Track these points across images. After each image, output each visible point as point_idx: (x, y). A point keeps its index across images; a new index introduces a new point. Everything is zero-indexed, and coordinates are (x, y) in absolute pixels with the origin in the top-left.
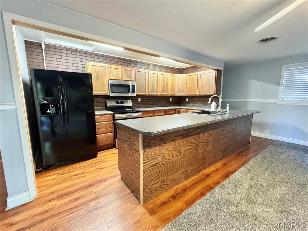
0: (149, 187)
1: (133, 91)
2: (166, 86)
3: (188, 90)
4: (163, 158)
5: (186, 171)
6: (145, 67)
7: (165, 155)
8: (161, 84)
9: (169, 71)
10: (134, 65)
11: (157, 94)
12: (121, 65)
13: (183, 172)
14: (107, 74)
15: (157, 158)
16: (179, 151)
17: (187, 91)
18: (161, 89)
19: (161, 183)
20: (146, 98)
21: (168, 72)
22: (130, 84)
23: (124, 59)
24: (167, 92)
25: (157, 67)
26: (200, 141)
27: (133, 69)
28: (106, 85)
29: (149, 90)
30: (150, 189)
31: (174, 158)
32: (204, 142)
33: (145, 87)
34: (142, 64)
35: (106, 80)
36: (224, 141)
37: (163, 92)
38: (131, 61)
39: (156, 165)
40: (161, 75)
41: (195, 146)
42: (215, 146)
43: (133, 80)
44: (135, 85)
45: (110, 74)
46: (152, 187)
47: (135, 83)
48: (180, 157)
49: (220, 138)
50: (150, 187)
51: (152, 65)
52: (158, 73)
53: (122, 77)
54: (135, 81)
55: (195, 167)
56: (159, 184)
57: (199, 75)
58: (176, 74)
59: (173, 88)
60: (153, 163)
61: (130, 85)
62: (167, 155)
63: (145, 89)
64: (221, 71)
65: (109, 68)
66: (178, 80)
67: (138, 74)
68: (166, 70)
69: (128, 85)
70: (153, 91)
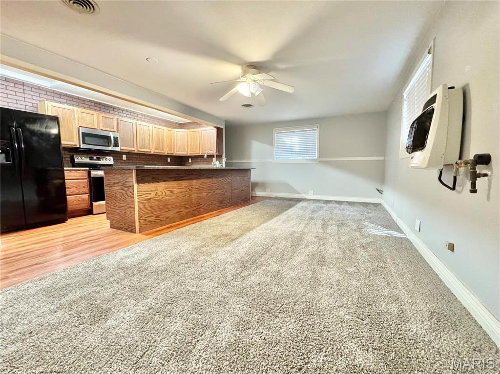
0: (143, 218)
1: (116, 145)
2: (161, 141)
3: (189, 148)
4: (156, 195)
5: (180, 212)
6: (130, 116)
7: (158, 192)
8: (155, 139)
9: (164, 124)
10: (115, 113)
11: (149, 151)
12: (95, 110)
13: (178, 212)
14: (76, 120)
15: (150, 194)
16: (172, 192)
17: (189, 150)
18: (154, 145)
19: (156, 218)
20: (134, 156)
21: (165, 126)
22: (112, 135)
23: (100, 104)
24: (163, 150)
25: (147, 118)
26: (193, 187)
27: (115, 118)
28: (75, 133)
29: (138, 145)
30: (145, 220)
31: (167, 197)
32: (197, 189)
33: (132, 142)
34: (127, 113)
35: (74, 127)
36: (220, 191)
37: (158, 149)
38: (109, 106)
39: (150, 199)
40: (153, 128)
41: (188, 190)
42: (210, 194)
43: (115, 130)
44: (117, 138)
45: (80, 120)
46: (147, 219)
47: (118, 135)
48: (173, 197)
49: (214, 188)
50: (145, 219)
51: (141, 114)
52: (150, 125)
53: (99, 126)
54: (118, 132)
55: (189, 210)
56: (154, 218)
57: (200, 132)
58: (173, 129)
59: (171, 146)
60: (146, 198)
61: (110, 137)
62: (160, 193)
63: (132, 144)
64: (222, 129)
65: (79, 112)
66: (177, 136)
67: (121, 124)
68: (161, 123)
69: (108, 136)
70: (144, 146)
